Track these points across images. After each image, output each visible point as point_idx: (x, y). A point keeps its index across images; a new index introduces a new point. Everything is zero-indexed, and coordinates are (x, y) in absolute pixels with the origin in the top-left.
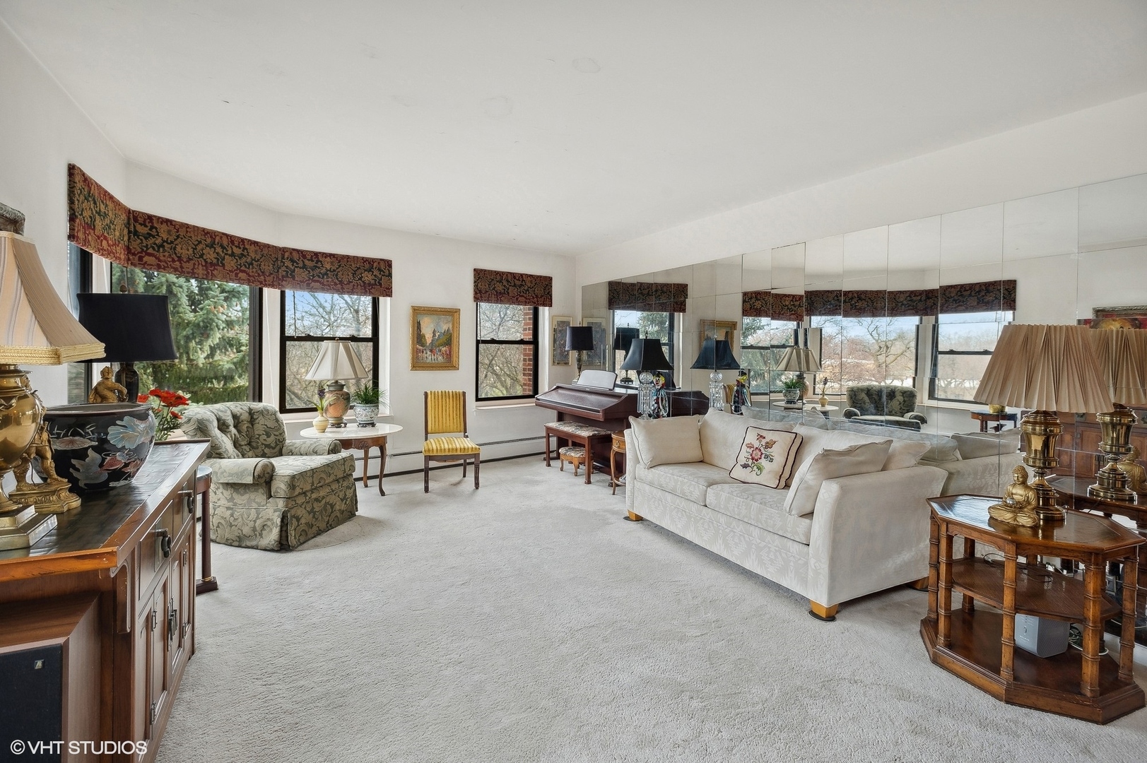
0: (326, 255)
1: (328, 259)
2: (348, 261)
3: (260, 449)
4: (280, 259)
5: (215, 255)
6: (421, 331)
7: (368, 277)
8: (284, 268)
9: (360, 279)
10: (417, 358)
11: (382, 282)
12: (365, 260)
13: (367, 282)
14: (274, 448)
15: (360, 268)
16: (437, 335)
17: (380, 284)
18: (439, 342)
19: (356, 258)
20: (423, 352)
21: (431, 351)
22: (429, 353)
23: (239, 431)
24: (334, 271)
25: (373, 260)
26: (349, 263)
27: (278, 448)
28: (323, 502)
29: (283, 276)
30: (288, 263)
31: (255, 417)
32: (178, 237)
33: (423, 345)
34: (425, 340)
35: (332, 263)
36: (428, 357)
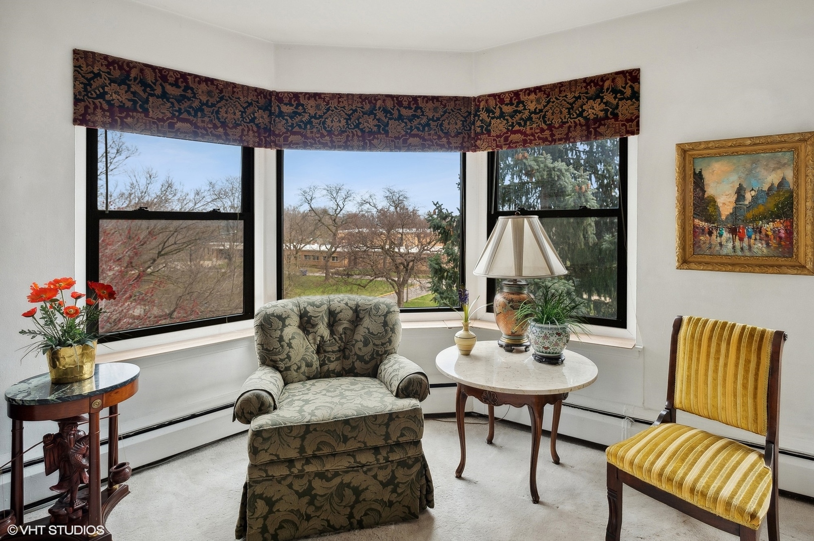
0: (529, 91)
1: (533, 96)
2: (560, 92)
3: (350, 361)
4: (473, 112)
5: (376, 122)
6: (704, 192)
7: (594, 109)
8: (479, 123)
9: (580, 115)
10: (696, 244)
11: (619, 111)
12: (588, 82)
13: (592, 117)
14: (366, 363)
15: (579, 97)
16: (749, 196)
17: (616, 117)
18: (755, 211)
19: (573, 84)
20: (710, 233)
21: (733, 231)
22: (726, 235)
23: (332, 333)
24: (541, 111)
25: (603, 78)
26: (563, 94)
27: (373, 363)
28: (337, 481)
29: (477, 134)
30: (484, 115)
31: (361, 316)
32: (328, 110)
33: (709, 219)
34: (716, 208)
35: (538, 101)
36: (725, 242)
